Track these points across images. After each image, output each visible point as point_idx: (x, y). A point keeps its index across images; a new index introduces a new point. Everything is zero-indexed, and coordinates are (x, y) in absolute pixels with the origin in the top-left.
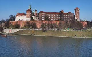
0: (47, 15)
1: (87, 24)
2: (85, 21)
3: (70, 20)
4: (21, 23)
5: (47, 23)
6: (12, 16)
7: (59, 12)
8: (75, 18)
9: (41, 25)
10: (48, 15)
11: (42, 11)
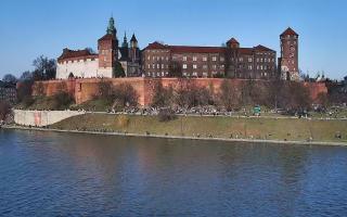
0: (175, 57)
1: (326, 90)
2: (319, 79)
3: (264, 78)
4: (78, 86)
5: (177, 86)
6: (44, 61)
7: (220, 46)
8: (283, 67)
9: (152, 94)
10: (179, 56)
11: (156, 43)
